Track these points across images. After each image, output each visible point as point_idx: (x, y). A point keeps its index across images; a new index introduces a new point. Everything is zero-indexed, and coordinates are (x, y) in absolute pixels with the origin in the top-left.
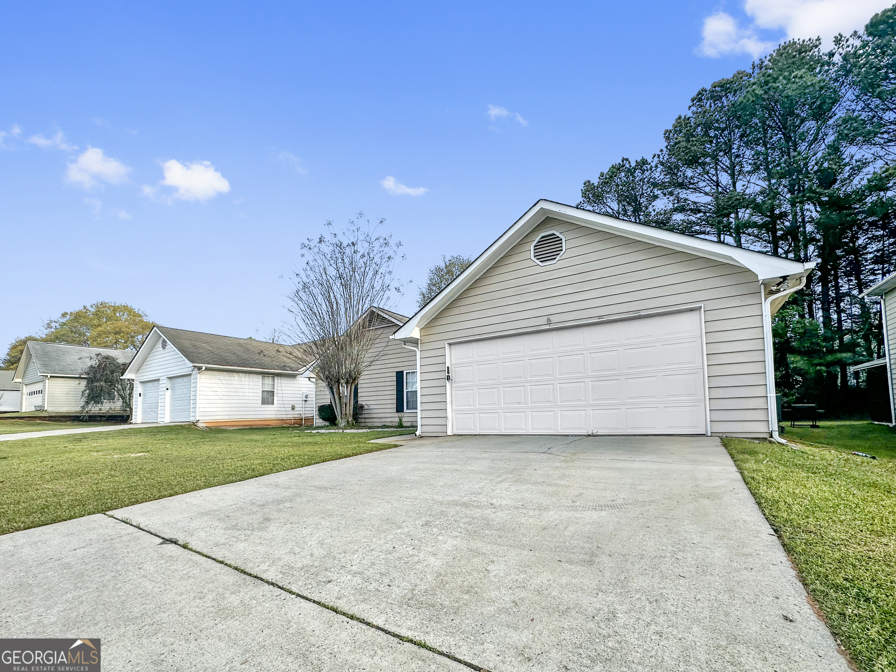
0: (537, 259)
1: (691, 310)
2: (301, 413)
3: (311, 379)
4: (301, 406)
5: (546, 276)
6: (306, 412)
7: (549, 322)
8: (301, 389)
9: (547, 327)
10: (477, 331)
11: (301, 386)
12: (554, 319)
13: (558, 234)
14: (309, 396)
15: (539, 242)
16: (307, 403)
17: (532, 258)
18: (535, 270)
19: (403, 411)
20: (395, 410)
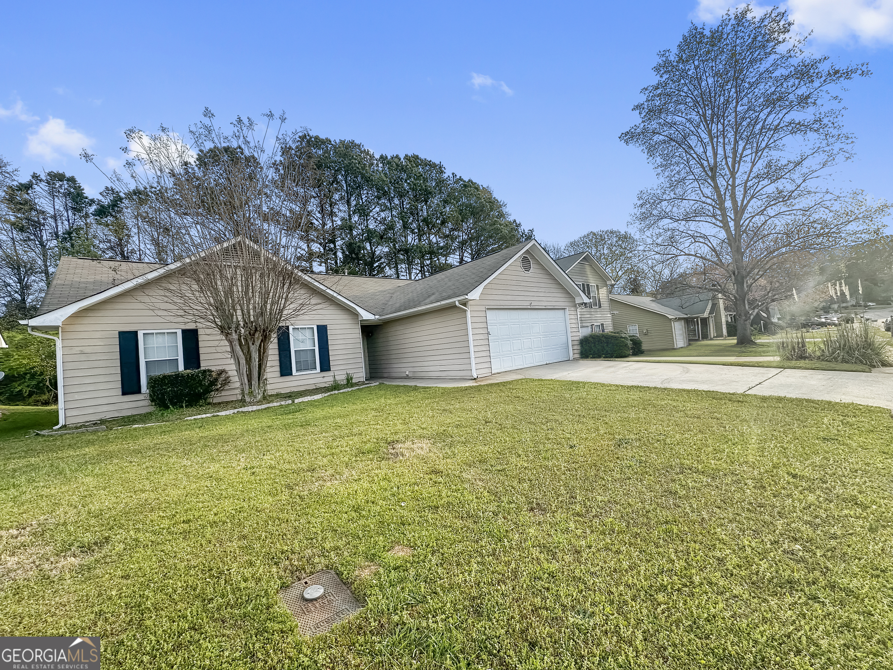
0: (523, 268)
7: (531, 304)
9: (530, 307)
13: (529, 258)
15: (523, 259)
17: (521, 266)
18: (523, 274)
19: (292, 375)
20: (278, 374)
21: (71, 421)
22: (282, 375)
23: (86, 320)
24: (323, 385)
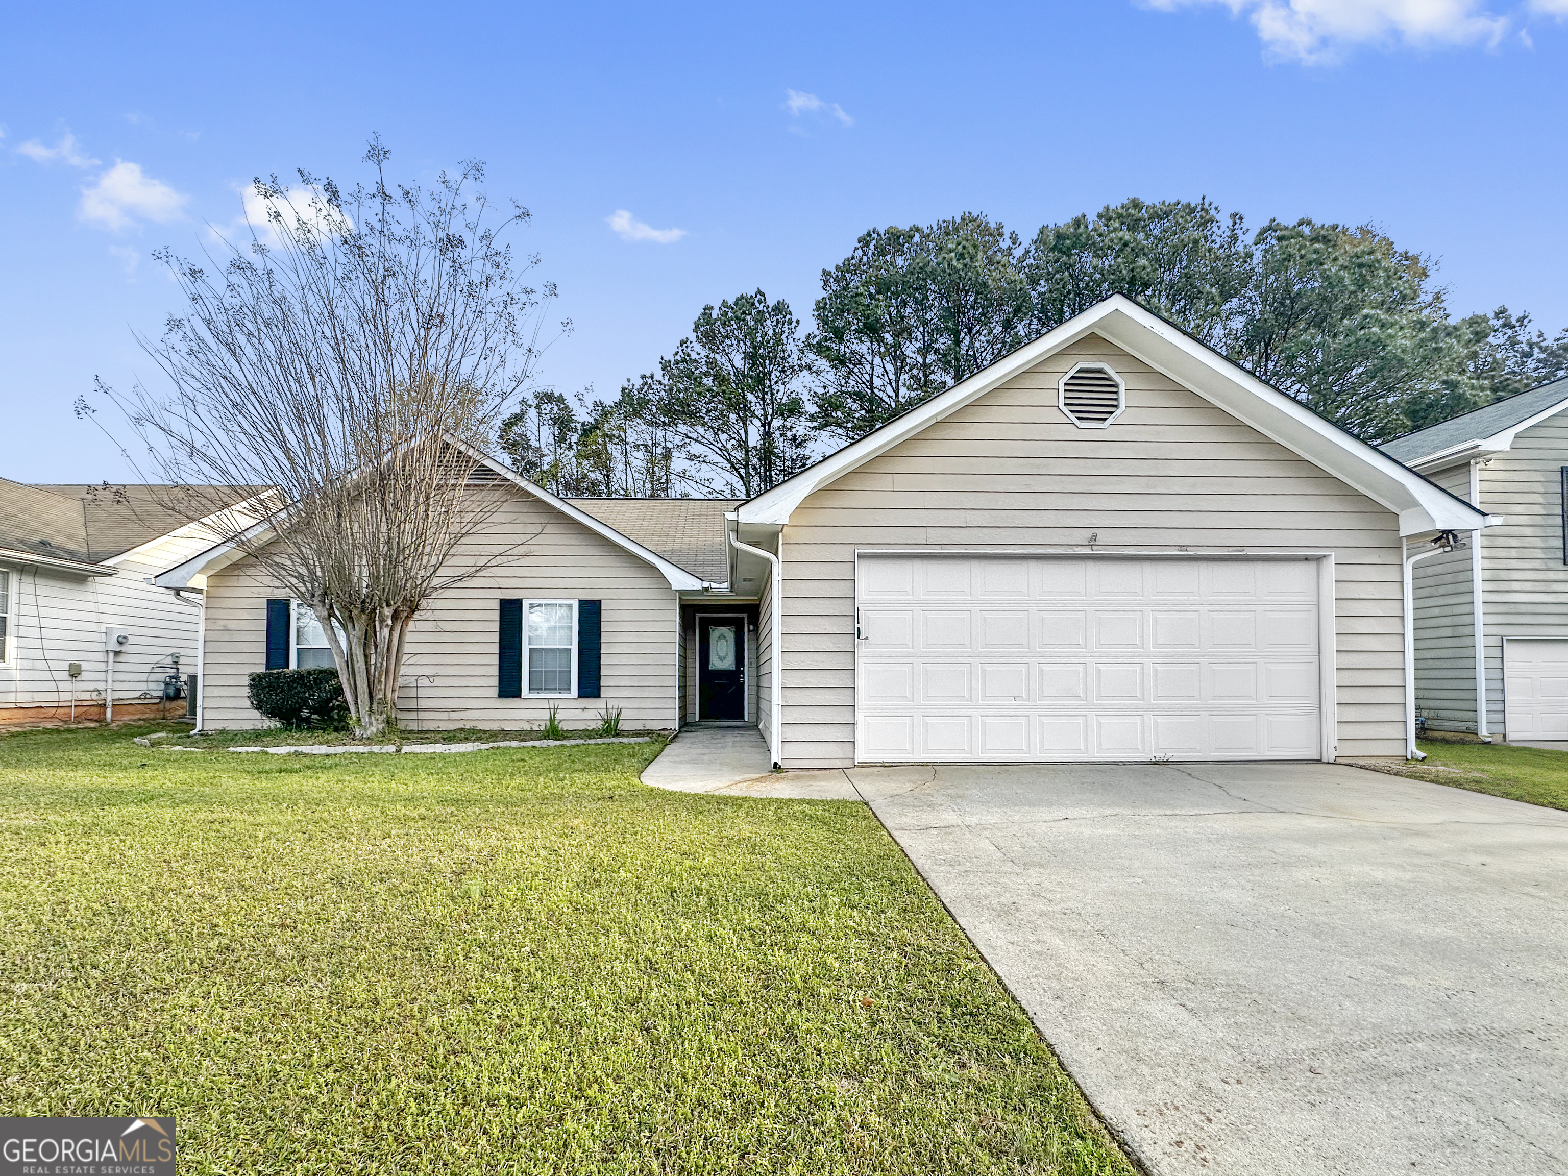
0: (1071, 411)
1: (1306, 559)
2: (101, 686)
3: (182, 593)
4: (102, 666)
5: (1085, 450)
6: (118, 686)
7: (1093, 541)
8: (103, 618)
9: (1087, 551)
10: (934, 536)
11: (103, 608)
12: (1104, 537)
13: (1111, 372)
14: (131, 640)
15: (1073, 378)
16: (122, 658)
17: (1062, 406)
18: (1071, 432)
19: (519, 696)
20: (495, 692)
21: (210, 726)
22: (500, 696)
23: (233, 581)
24: (581, 726)
